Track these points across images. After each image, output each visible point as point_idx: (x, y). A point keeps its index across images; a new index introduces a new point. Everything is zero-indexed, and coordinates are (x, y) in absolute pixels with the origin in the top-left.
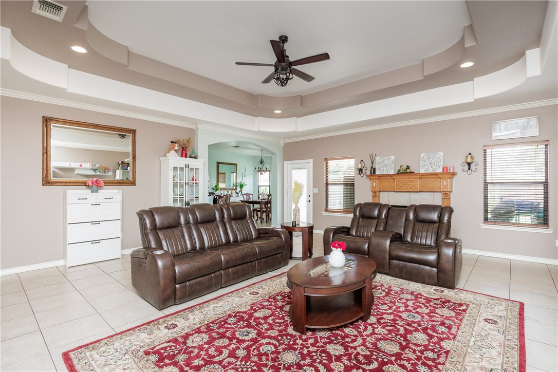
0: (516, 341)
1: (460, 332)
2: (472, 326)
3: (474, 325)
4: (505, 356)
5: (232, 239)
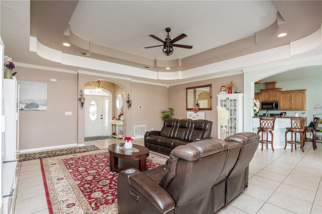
0: (52, 201)
1: (79, 190)
2: (77, 196)
3: (77, 197)
4: (55, 191)
5: (186, 138)
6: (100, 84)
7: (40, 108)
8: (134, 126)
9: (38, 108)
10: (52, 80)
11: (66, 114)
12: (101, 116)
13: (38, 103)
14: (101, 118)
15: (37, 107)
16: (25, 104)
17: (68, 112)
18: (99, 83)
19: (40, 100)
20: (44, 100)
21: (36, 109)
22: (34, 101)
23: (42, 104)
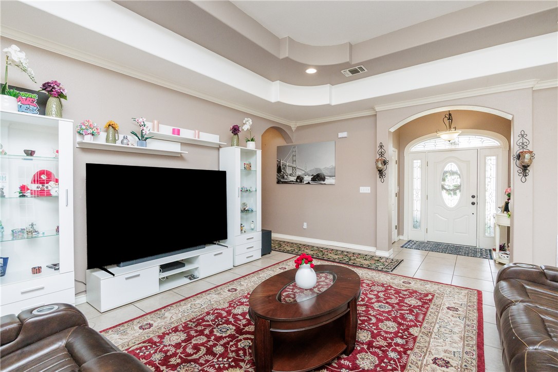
6: (451, 120)
7: (327, 181)
9: (324, 181)
10: (341, 135)
11: (360, 192)
12: (473, 197)
13: (325, 174)
14: (473, 204)
15: (324, 179)
16: (312, 175)
17: (365, 188)
18: (449, 119)
19: (326, 169)
20: (331, 168)
21: (322, 182)
22: (320, 170)
23: (329, 174)
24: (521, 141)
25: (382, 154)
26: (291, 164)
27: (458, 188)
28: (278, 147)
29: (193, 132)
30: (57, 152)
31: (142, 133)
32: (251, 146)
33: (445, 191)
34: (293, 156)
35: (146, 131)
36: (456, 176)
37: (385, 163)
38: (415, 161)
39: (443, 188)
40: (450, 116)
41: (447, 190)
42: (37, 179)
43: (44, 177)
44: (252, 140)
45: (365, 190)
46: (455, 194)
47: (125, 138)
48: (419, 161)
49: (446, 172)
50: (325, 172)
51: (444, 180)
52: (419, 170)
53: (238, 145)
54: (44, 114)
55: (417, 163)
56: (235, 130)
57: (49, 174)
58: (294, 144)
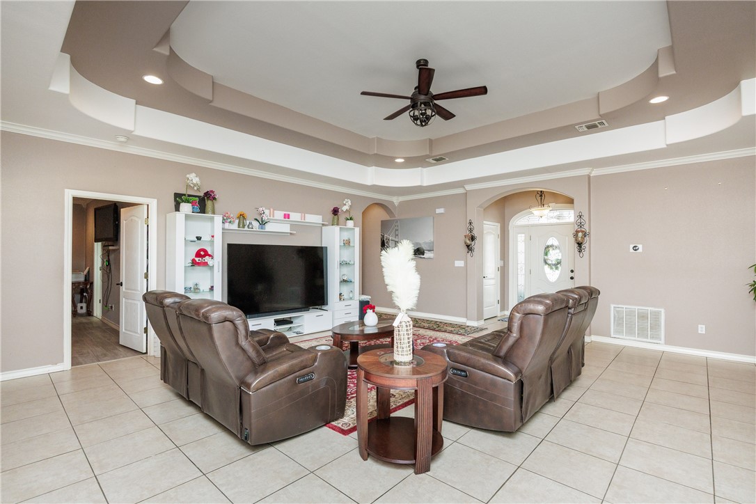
6: (543, 198)
7: (426, 256)
8: (612, 306)
10: (439, 211)
11: (456, 265)
12: (572, 271)
13: (424, 249)
14: (572, 278)
15: (423, 253)
17: (459, 262)
18: (541, 196)
19: (425, 243)
20: (430, 243)
21: (422, 256)
22: (420, 244)
23: (428, 249)
24: (579, 221)
25: (471, 231)
26: (394, 238)
27: (559, 263)
28: (382, 221)
29: (300, 214)
30: (213, 236)
31: (262, 218)
32: (350, 224)
33: (547, 266)
34: (396, 230)
35: (265, 218)
36: (558, 251)
37: (473, 238)
38: (519, 235)
39: (546, 262)
40: (541, 194)
41: (549, 265)
42: (198, 255)
43: (202, 253)
44: (351, 219)
45: (459, 264)
46: (557, 268)
47: (250, 223)
48: (523, 235)
49: (548, 247)
50: (424, 247)
51: (546, 254)
52: (523, 243)
53: (338, 225)
54: (204, 213)
55: (521, 237)
56: (335, 211)
57: (205, 251)
58: (396, 218)
